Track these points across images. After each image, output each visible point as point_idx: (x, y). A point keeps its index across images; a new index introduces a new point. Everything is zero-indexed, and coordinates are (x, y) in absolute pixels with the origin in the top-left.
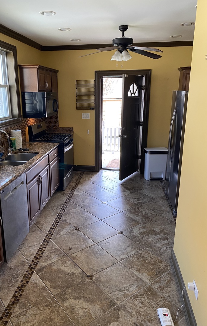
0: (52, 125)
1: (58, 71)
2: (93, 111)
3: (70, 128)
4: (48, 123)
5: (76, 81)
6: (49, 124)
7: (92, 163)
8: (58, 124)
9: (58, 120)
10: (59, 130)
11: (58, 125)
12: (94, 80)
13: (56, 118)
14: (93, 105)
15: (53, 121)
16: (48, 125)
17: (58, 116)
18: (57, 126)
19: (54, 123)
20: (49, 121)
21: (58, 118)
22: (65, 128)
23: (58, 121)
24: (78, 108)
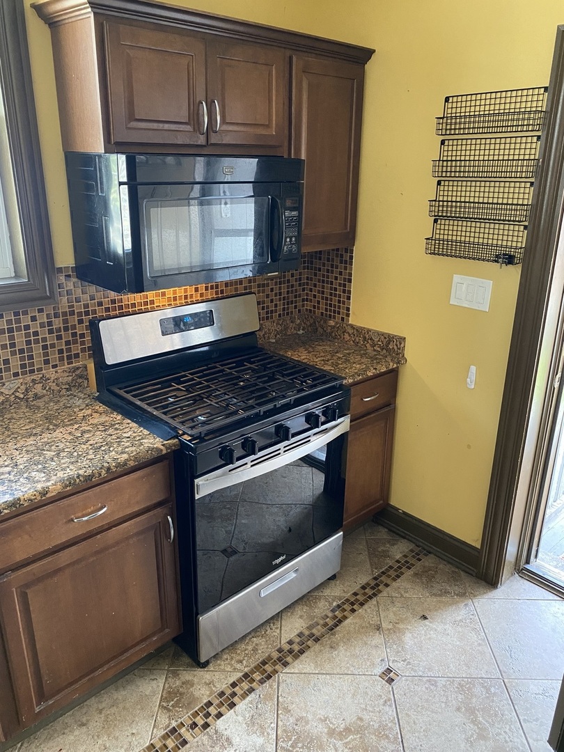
0: (326, 310)
1: (367, 54)
2: (513, 275)
3: (390, 339)
4: (315, 296)
5: (447, 100)
6: (319, 302)
7: (468, 530)
8: (348, 309)
9: (349, 292)
10: (346, 336)
11: (348, 315)
12: (546, 89)
13: (345, 280)
14: (516, 238)
15: (331, 294)
16: (314, 307)
17: (350, 275)
18: (343, 319)
19: (335, 300)
20: (319, 292)
21: (350, 281)
22: (369, 331)
23: (349, 298)
24: (438, 247)
